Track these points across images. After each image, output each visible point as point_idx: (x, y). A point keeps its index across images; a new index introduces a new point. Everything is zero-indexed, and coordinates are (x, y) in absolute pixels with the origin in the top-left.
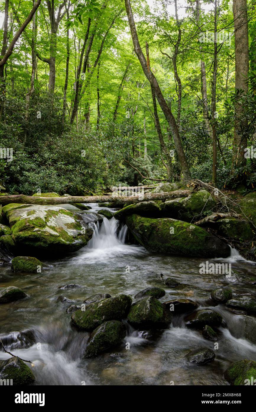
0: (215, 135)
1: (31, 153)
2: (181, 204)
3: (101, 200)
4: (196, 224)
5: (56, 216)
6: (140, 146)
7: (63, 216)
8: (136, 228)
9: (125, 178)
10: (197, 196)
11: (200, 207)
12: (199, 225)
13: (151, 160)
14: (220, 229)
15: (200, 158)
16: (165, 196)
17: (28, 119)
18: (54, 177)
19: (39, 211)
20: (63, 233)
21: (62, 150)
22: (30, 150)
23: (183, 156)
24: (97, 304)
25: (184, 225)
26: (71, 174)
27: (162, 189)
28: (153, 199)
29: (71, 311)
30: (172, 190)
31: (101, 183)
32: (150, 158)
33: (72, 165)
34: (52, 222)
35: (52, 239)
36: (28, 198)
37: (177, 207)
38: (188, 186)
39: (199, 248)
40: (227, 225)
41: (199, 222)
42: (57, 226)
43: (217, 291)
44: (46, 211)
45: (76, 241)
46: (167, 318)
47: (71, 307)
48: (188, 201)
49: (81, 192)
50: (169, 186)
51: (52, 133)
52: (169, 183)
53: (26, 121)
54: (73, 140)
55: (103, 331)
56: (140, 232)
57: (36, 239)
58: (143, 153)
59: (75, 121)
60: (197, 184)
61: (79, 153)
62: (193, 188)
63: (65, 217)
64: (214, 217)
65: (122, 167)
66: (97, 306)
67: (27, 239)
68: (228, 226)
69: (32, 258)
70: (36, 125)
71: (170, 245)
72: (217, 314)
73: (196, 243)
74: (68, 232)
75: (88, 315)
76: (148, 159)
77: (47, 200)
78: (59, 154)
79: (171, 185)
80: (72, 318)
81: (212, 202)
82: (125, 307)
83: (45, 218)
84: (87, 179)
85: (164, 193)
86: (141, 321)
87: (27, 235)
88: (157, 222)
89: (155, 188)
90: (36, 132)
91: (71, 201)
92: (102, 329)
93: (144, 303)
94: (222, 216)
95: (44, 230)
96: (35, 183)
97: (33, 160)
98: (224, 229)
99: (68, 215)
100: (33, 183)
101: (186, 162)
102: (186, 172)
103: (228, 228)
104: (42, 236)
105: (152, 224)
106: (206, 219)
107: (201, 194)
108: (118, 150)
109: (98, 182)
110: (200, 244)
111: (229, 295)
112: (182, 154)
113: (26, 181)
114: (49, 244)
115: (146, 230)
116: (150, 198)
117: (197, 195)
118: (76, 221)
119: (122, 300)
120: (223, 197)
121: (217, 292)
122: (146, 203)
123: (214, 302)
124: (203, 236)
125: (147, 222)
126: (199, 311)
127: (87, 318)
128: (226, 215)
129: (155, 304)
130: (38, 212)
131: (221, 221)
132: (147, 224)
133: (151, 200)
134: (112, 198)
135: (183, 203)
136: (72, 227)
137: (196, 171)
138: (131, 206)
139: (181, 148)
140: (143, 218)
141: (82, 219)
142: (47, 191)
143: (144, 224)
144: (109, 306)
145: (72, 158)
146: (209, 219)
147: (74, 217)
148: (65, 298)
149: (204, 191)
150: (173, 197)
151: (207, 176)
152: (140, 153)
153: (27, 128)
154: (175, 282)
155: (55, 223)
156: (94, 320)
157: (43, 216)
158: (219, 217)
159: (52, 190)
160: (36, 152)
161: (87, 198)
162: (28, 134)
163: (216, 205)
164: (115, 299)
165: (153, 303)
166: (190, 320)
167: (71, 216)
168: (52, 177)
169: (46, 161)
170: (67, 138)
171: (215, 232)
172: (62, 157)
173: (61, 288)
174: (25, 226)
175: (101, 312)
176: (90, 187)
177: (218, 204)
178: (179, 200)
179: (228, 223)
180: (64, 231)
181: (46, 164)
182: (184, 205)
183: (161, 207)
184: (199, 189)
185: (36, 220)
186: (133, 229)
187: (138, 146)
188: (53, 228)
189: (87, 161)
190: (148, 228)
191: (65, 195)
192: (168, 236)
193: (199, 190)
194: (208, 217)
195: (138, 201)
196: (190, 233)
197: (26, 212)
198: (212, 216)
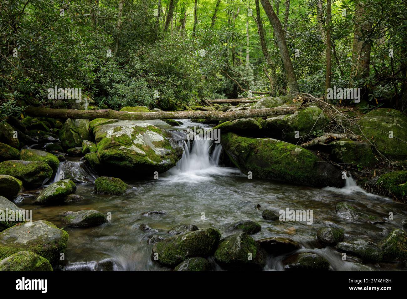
0: (329, 42)
1: (122, 64)
2: (286, 122)
3: (193, 116)
4: (303, 146)
5: (144, 133)
6: (241, 53)
7: (151, 133)
8: (232, 148)
9: (223, 90)
10: (305, 113)
11: (309, 125)
12: (306, 147)
13: (254, 68)
14: (332, 153)
15: (311, 68)
16: (266, 113)
17: (120, 28)
18: (146, 88)
19: (126, 127)
20: (150, 152)
21: (154, 60)
22: (121, 60)
23: (290, 66)
24: (181, 237)
25: (288, 147)
26: (163, 85)
27: (264, 103)
28: (252, 116)
29: (152, 242)
30: (276, 105)
31: (195, 95)
32: (253, 66)
33: (164, 76)
34: (139, 140)
35: (138, 159)
36: (116, 112)
37: (280, 125)
38: (294, 101)
39: (306, 174)
40: (342, 148)
41: (307, 144)
42: (144, 145)
43: (324, 230)
44: (133, 128)
45: (164, 161)
46: (261, 259)
47: (152, 238)
48: (294, 118)
49: (173, 105)
50: (272, 101)
51: (145, 41)
52: (272, 97)
53: (118, 30)
54: (166, 49)
55: (185, 268)
56: (236, 153)
57: (121, 158)
58: (244, 61)
59: (169, 28)
60: (306, 99)
61: (172, 62)
62: (301, 103)
63: (153, 134)
64: (325, 138)
65: (220, 77)
66: (181, 240)
67: (112, 157)
68: (344, 150)
69: (116, 179)
70: (128, 34)
71: (271, 170)
72: (323, 259)
73: (302, 168)
74: (156, 151)
75: (170, 249)
76: (250, 68)
77: (135, 115)
78: (151, 64)
79: (275, 99)
80: (152, 251)
81: (324, 120)
82: (212, 242)
83: (132, 135)
84: (180, 91)
85: (265, 110)
86: (230, 261)
87: (112, 153)
88: (256, 142)
89: (256, 102)
90: (128, 42)
91: (160, 116)
92: (185, 266)
93: (234, 239)
94: (335, 138)
95: (130, 148)
96: (125, 95)
97: (124, 71)
98: (338, 153)
99: (156, 132)
100: (122, 96)
101: (294, 72)
102: (293, 85)
103: (343, 152)
104: (128, 155)
105: (251, 144)
106: (316, 141)
107: (310, 110)
108: (214, 60)
109: (192, 93)
110: (308, 169)
111: (340, 236)
112: (288, 64)
113: (116, 93)
114: (135, 164)
115: (243, 152)
116: (248, 115)
117: (305, 111)
118: (165, 139)
119: (209, 234)
120: (338, 115)
121: (324, 232)
122: (244, 120)
123: (320, 243)
124: (312, 161)
125: (245, 142)
126: (301, 253)
127: (169, 252)
128: (342, 136)
129: (247, 242)
130: (124, 128)
131: (335, 143)
132: (244, 144)
133: (250, 116)
134: (206, 115)
135: (288, 121)
136: (160, 145)
137: (306, 83)
138: (227, 123)
139: (287, 56)
140: (240, 138)
141: (172, 137)
142: (136, 104)
143: (241, 144)
144: (194, 240)
145: (165, 68)
146: (319, 141)
147: (163, 134)
148: (147, 227)
149: (314, 107)
150: (276, 114)
151: (319, 89)
152: (241, 61)
153: (119, 37)
154: (274, 215)
155: (142, 141)
156: (176, 255)
157: (130, 133)
158: (332, 139)
159: (142, 103)
160: (127, 62)
161: (178, 113)
162: (119, 44)
163: (329, 124)
164: (201, 232)
165: (245, 240)
166: (289, 264)
167: (160, 134)
168: (143, 89)
169: (136, 72)
170: (160, 46)
171: (326, 156)
172: (154, 67)
173: (145, 215)
174: (111, 144)
175: (184, 247)
176: (183, 100)
177: (331, 123)
178: (283, 117)
179: (343, 146)
180: (152, 149)
181: (137, 75)
182: (289, 123)
183: (261, 125)
184: (308, 104)
185: (123, 137)
186: (227, 150)
187: (239, 53)
188: (140, 146)
189: (181, 71)
190: (245, 149)
191: (155, 109)
192: (269, 159)
193: (308, 106)
194: (318, 139)
195: (235, 117)
196: (295, 157)
197: (113, 128)
198: (323, 138)
